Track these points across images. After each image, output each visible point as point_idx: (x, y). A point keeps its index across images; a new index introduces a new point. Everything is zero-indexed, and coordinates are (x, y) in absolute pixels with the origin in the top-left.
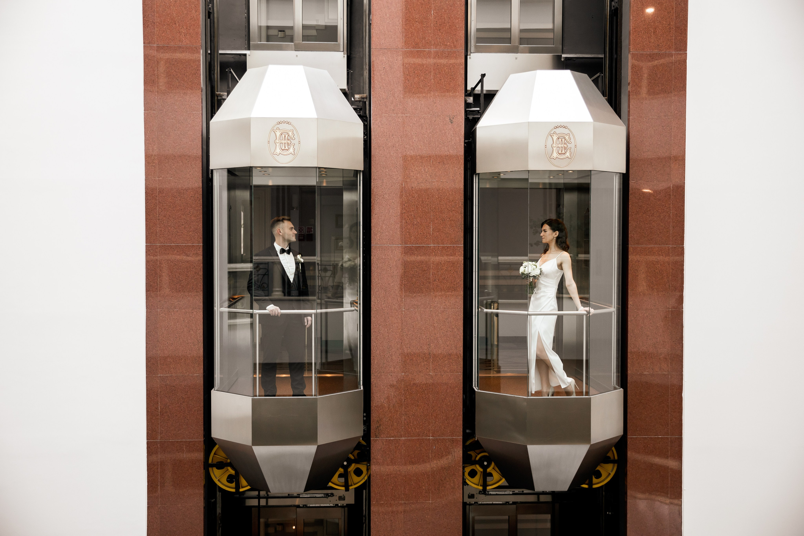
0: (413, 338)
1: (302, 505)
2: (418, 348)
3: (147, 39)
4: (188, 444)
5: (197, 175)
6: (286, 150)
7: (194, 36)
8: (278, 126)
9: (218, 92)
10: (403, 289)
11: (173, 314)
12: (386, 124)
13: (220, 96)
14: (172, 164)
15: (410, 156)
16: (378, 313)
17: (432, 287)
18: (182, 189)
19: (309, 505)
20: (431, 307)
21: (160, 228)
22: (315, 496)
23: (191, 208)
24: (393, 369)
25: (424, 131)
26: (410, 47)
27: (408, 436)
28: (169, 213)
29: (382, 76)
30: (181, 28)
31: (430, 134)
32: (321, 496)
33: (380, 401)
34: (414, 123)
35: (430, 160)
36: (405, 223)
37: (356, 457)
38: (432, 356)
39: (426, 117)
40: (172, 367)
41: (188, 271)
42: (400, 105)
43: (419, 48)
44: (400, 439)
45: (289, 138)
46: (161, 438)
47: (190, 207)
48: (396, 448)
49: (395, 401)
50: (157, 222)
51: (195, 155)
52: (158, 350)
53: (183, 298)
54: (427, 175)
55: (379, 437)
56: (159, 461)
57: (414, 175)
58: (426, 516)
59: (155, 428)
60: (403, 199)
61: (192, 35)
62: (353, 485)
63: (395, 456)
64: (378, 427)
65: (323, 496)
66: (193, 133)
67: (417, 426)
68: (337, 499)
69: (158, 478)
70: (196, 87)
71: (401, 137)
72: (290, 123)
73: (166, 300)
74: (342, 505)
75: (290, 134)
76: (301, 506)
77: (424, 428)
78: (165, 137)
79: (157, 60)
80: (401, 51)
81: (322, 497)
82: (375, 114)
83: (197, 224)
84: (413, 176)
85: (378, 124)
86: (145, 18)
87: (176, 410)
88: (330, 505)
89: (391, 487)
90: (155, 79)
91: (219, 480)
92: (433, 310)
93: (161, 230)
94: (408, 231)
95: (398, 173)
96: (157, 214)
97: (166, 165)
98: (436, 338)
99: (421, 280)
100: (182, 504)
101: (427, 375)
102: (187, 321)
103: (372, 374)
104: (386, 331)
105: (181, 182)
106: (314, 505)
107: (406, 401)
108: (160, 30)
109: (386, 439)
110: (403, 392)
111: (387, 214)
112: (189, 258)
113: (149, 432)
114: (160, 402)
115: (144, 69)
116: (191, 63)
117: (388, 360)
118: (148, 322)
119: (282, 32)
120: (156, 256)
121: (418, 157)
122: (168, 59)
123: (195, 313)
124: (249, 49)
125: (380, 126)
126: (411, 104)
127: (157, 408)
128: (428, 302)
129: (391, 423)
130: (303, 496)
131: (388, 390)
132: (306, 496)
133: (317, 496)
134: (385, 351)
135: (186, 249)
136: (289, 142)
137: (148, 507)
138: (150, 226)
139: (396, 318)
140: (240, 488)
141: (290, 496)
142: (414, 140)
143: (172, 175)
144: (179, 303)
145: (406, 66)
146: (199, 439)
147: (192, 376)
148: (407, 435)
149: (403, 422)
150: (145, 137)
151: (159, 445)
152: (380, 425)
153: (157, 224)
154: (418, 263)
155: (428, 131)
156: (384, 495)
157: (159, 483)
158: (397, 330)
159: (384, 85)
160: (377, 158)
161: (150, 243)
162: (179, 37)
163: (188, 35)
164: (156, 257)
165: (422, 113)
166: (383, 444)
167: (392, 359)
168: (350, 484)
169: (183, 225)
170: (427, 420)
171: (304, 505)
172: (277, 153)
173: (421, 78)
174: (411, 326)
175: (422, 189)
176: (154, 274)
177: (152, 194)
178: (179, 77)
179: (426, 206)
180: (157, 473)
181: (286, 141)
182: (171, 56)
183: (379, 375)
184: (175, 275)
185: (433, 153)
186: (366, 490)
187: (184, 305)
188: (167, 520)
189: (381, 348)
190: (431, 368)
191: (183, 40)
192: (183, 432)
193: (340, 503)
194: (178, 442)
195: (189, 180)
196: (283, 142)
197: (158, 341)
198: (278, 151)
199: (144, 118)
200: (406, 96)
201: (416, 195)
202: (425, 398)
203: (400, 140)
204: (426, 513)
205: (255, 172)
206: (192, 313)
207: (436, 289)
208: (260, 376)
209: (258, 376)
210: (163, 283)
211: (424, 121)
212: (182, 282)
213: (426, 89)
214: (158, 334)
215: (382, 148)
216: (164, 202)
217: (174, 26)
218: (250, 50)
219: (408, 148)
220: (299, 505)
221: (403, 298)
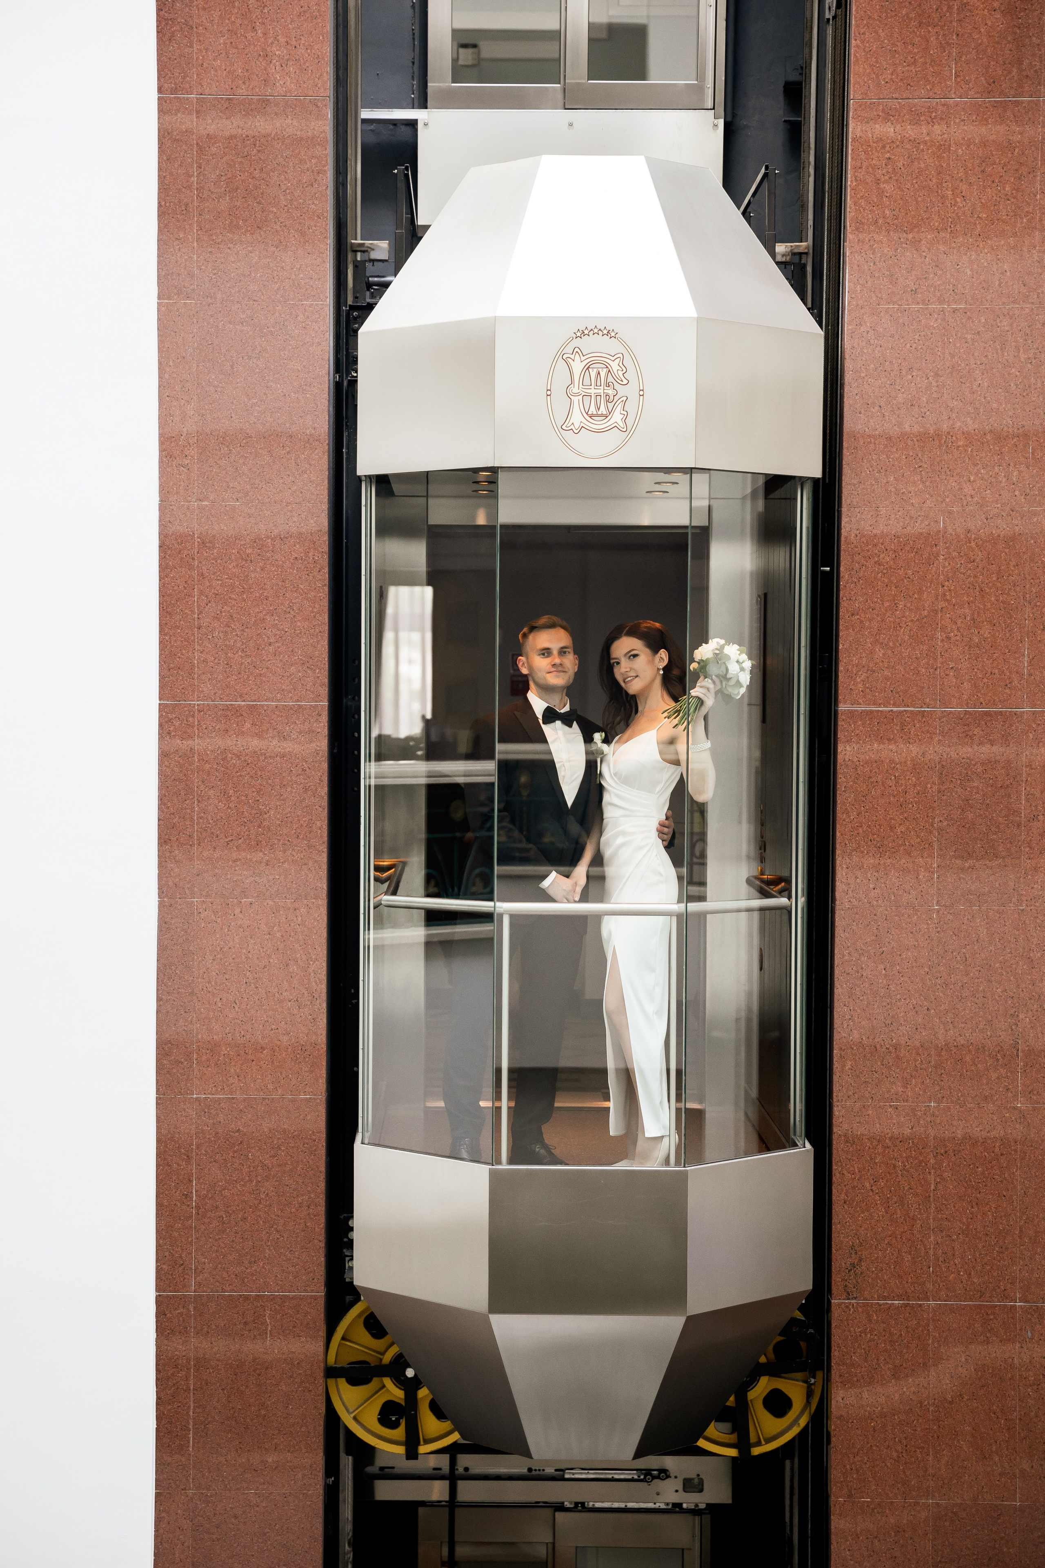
0: (964, 995)
1: (571, 1503)
2: (981, 1026)
3: (170, 78)
4: (279, 1305)
5: (313, 494)
6: (602, 415)
7: (310, 68)
8: (577, 342)
9: (356, 240)
10: (936, 846)
11: (237, 911)
12: (892, 336)
13: (361, 251)
14: (241, 461)
15: (963, 433)
16: (857, 916)
17: (1023, 837)
18: (268, 538)
19: (591, 1504)
20: (1023, 901)
21: (201, 652)
22: (610, 1476)
23: (295, 595)
24: (900, 1089)
25: (1008, 355)
26: (971, 93)
27: (947, 1296)
28: (229, 609)
29: (882, 186)
30: (272, 43)
31: (1029, 365)
32: (630, 1477)
33: (860, 1186)
34: (978, 332)
35: (1026, 445)
36: (942, 641)
37: (772, 1356)
38: (1023, 1051)
39: (1016, 312)
40: (232, 1070)
41: (284, 783)
42: (935, 274)
43: (1000, 95)
44: (920, 1305)
45: (610, 379)
46: (199, 1284)
47: (292, 591)
48: (908, 1332)
49: (906, 1188)
50: (193, 634)
51: (308, 432)
52: (192, 1019)
53: (267, 865)
54: (1017, 493)
55: (856, 1298)
56: (192, 1355)
57: (973, 493)
58: (1005, 1550)
59: (181, 1257)
60: (938, 569)
61: (305, 63)
62: (763, 1443)
63: (906, 1356)
64: (853, 1265)
65: (636, 1477)
66: (304, 367)
67: (974, 1267)
68: (680, 1487)
69: (189, 1407)
70: (315, 226)
71: (937, 375)
72: (613, 334)
73: (217, 871)
74: (692, 1506)
75: (615, 366)
76: (567, 1504)
77: (995, 1274)
78: (221, 377)
79: (197, 144)
80: (944, 105)
81: (632, 1480)
82: (858, 305)
83: (311, 641)
84: (972, 497)
85: (865, 334)
86: (162, 13)
87: (244, 1201)
88: (657, 1506)
89: (895, 1455)
90: (192, 201)
91: (355, 1418)
92: (1029, 908)
93: (205, 661)
94: (952, 665)
95: (926, 487)
96: (193, 612)
97: (223, 463)
98: (1037, 997)
99: (992, 817)
100: (257, 1489)
101: (1006, 1108)
102: (278, 935)
103: (835, 1103)
104: (880, 973)
105: (267, 513)
106: (606, 1505)
107: (940, 1187)
108: (207, 50)
109: (880, 1305)
110: (932, 1161)
111: (888, 614)
112: (288, 746)
113: (164, 1266)
114: (198, 1179)
115: (160, 169)
116: (300, 152)
117: (885, 1062)
118: (163, 935)
119: (470, 51)
120: (191, 737)
121: (988, 437)
122: (232, 137)
123: (303, 910)
124: (423, 104)
125: (872, 342)
126: (969, 273)
127: (188, 1196)
128: (1011, 884)
129: (893, 1254)
130: (573, 1474)
131: (884, 1151)
132: (583, 1476)
133: (616, 1477)
134: (875, 1032)
135: (278, 716)
136: (610, 392)
137: (157, 1495)
138: (172, 647)
139: (912, 933)
140: (418, 1444)
141: (534, 1473)
142: (977, 383)
143: (241, 495)
144: (257, 879)
145: (956, 151)
146: (312, 1291)
147: (293, 1101)
148: (943, 1294)
149: (931, 1252)
150: (160, 377)
151: (191, 1308)
152: (860, 1260)
153: (194, 641)
154: (983, 764)
155: (1023, 357)
156: (873, 1478)
157: (191, 1421)
158: (915, 969)
159: (887, 212)
160: (861, 441)
161: (174, 698)
162: (265, 69)
163: (290, 63)
164: (190, 742)
165: (1004, 300)
166: (870, 1321)
167: (898, 1057)
168: (753, 1439)
169: (270, 645)
170: (1007, 1249)
171: (576, 1504)
172: (572, 427)
173: (1004, 189)
174: (959, 958)
175: (999, 536)
176: (183, 793)
177: (180, 551)
178: (262, 194)
179: (1010, 589)
180: (186, 1391)
181: (602, 387)
182: (240, 130)
183: (858, 1105)
184: (246, 796)
185: (1037, 422)
186: (792, 1459)
187: (270, 886)
188: (214, 1537)
189: (863, 1023)
190: (1020, 1088)
191: (275, 79)
192: (263, 1267)
193: (689, 1500)
194: (247, 1298)
195: (290, 508)
196: (593, 391)
197: (192, 993)
198: (577, 418)
199: (159, 319)
200: (954, 248)
201: (979, 556)
202: (1002, 1181)
203: (934, 384)
204: (1002, 1538)
205: (504, 482)
206: (295, 909)
207: (1037, 844)
208: (513, 1104)
209: (504, 1104)
210: (210, 818)
211: (1011, 325)
212: (265, 816)
213: (1019, 225)
214: (193, 972)
215: (877, 408)
216: (214, 573)
217: (249, 35)
218: (426, 108)
219: (956, 410)
220: (563, 1503)
221: (933, 873)
